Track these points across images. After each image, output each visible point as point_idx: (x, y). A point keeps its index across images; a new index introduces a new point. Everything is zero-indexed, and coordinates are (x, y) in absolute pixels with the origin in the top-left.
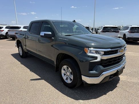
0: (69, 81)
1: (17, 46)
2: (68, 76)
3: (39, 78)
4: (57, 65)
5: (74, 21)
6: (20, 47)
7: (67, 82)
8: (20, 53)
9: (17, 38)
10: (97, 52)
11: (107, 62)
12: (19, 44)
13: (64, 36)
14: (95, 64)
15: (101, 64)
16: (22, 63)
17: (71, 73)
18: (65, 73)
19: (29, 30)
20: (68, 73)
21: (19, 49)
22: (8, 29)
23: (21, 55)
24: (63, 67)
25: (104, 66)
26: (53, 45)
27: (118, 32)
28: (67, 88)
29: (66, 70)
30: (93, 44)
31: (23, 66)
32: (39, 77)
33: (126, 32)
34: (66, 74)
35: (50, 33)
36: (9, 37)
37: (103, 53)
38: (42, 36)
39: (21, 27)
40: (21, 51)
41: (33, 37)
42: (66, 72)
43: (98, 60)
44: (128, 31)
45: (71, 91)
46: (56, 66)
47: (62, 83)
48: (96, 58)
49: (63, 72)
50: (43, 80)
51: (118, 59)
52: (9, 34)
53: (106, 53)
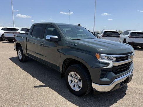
0: (77, 89)
1: (15, 49)
2: (75, 83)
3: (44, 84)
4: (62, 70)
5: (79, 25)
6: (19, 51)
7: (75, 90)
8: (19, 57)
9: (16, 41)
10: (109, 58)
11: (118, 69)
12: (18, 47)
13: (72, 40)
14: (107, 70)
15: (112, 71)
16: (22, 68)
17: (80, 80)
18: (72, 80)
19: (31, 33)
20: (75, 80)
21: (19, 53)
22: (4, 31)
23: (20, 59)
24: (70, 73)
25: (116, 73)
26: (59, 49)
27: (119, 37)
28: (75, 96)
29: (74, 77)
30: (101, 49)
31: (23, 71)
32: (42, 84)
33: (127, 37)
34: (74, 81)
35: (56, 37)
36: (6, 39)
37: (115, 59)
38: (47, 40)
39: (18, 29)
40: (21, 55)
41: (35, 40)
42: (74, 78)
43: (110, 66)
44: (128, 36)
45: (79, 99)
46: (61, 72)
47: (69, 90)
48: (108, 64)
49: (70, 78)
50: (48, 87)
51: (128, 66)
52: (5, 36)
53: (118, 60)
